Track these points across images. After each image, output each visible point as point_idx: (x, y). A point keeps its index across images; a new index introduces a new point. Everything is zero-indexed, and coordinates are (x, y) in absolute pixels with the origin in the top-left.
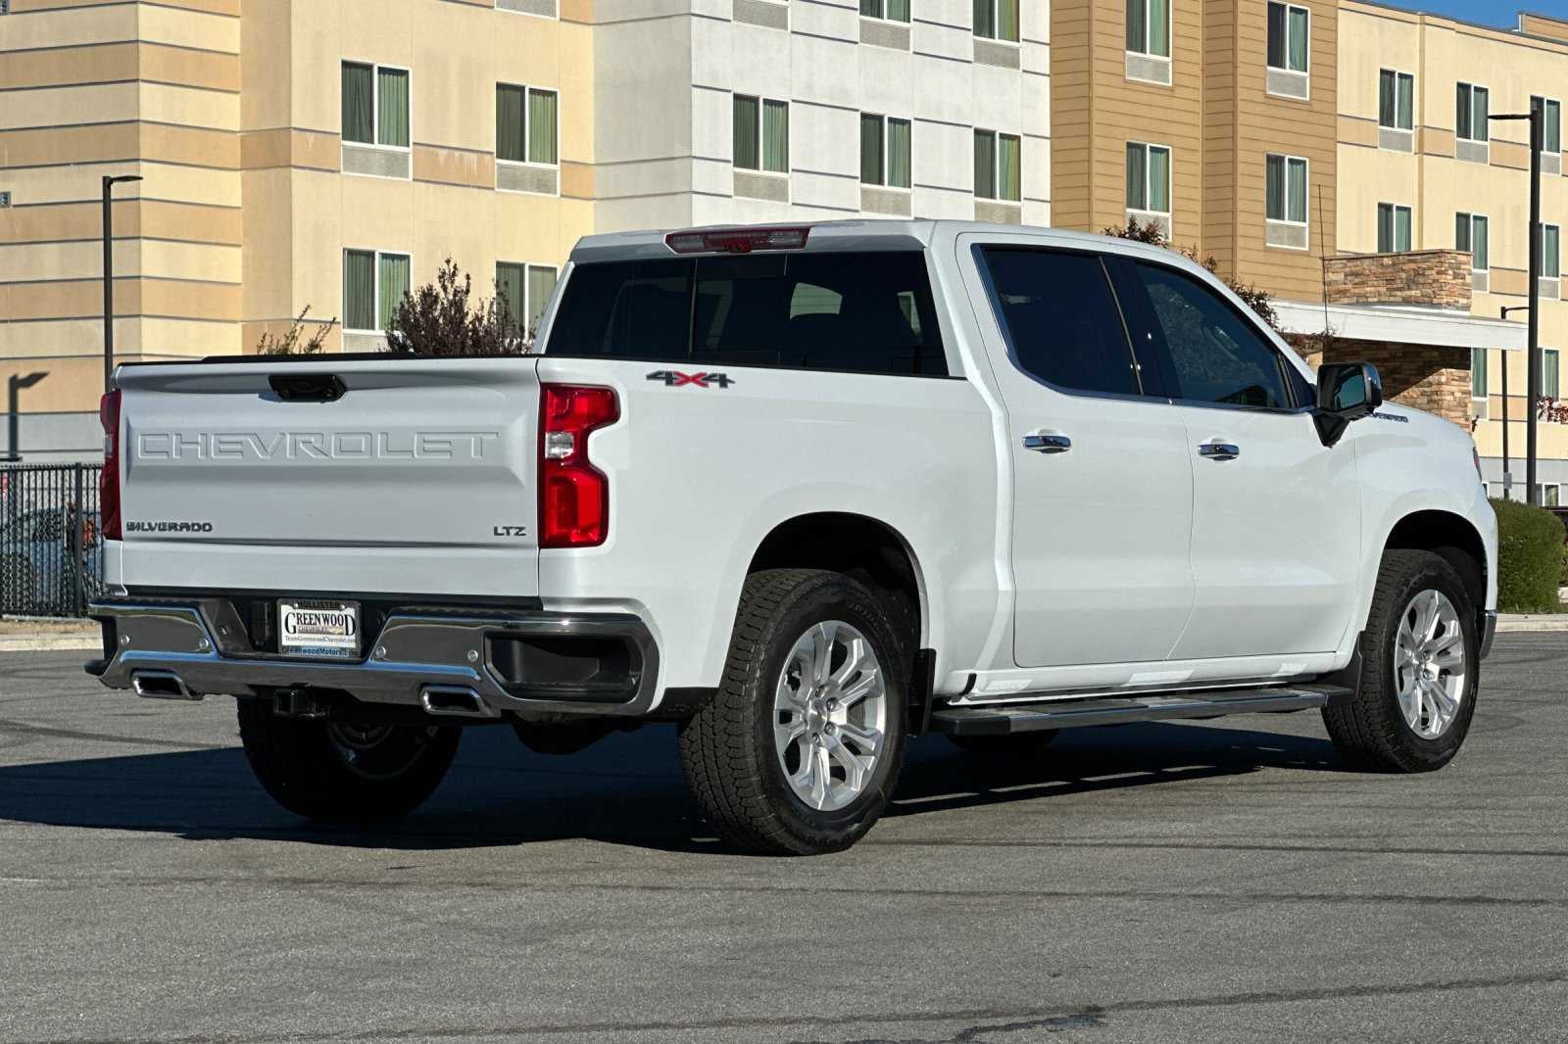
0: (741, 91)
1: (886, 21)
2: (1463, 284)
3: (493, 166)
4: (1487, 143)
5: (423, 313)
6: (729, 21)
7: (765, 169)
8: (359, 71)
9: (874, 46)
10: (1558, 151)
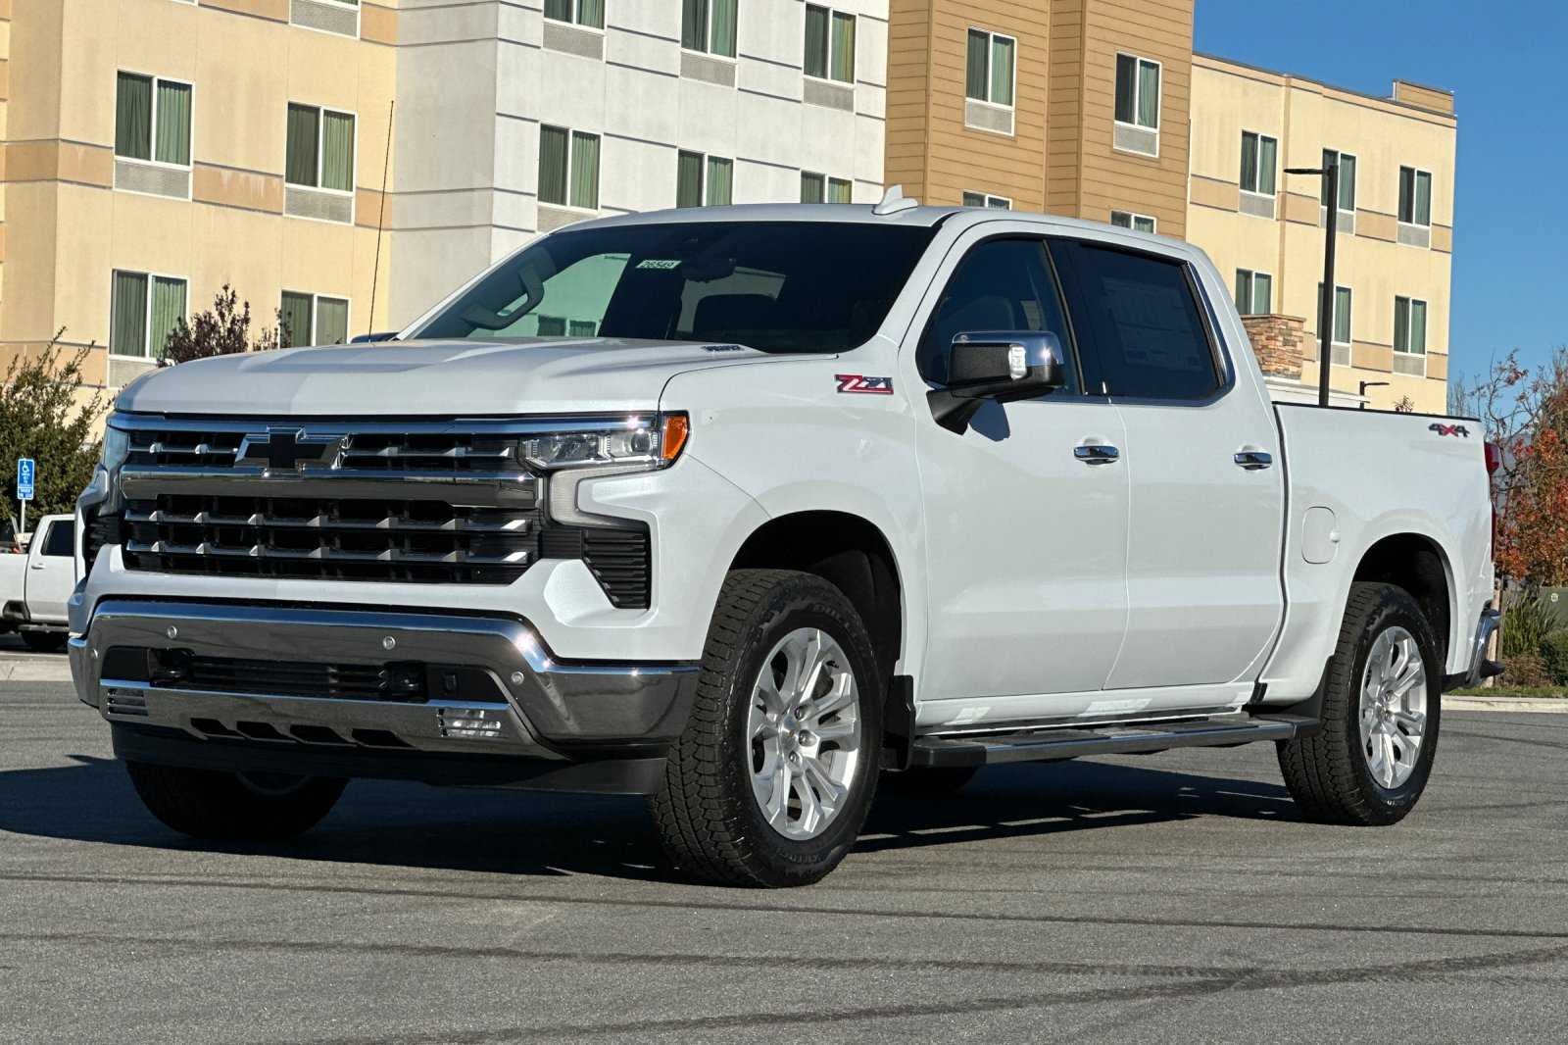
0: (551, 121)
1: (709, 55)
2: (1294, 352)
3: (282, 191)
4: (1354, 213)
5: (197, 341)
6: (539, 48)
7: (572, 204)
8: (137, 83)
9: (696, 81)
10: (1428, 224)
